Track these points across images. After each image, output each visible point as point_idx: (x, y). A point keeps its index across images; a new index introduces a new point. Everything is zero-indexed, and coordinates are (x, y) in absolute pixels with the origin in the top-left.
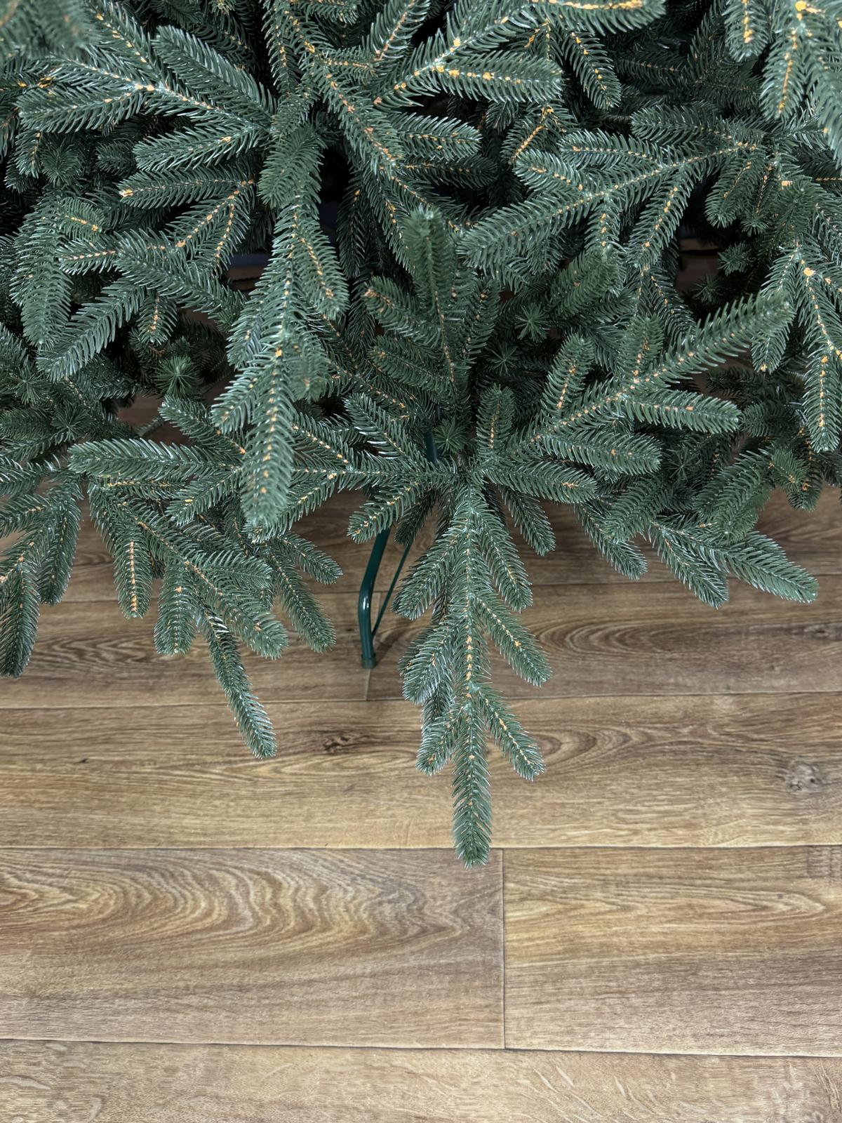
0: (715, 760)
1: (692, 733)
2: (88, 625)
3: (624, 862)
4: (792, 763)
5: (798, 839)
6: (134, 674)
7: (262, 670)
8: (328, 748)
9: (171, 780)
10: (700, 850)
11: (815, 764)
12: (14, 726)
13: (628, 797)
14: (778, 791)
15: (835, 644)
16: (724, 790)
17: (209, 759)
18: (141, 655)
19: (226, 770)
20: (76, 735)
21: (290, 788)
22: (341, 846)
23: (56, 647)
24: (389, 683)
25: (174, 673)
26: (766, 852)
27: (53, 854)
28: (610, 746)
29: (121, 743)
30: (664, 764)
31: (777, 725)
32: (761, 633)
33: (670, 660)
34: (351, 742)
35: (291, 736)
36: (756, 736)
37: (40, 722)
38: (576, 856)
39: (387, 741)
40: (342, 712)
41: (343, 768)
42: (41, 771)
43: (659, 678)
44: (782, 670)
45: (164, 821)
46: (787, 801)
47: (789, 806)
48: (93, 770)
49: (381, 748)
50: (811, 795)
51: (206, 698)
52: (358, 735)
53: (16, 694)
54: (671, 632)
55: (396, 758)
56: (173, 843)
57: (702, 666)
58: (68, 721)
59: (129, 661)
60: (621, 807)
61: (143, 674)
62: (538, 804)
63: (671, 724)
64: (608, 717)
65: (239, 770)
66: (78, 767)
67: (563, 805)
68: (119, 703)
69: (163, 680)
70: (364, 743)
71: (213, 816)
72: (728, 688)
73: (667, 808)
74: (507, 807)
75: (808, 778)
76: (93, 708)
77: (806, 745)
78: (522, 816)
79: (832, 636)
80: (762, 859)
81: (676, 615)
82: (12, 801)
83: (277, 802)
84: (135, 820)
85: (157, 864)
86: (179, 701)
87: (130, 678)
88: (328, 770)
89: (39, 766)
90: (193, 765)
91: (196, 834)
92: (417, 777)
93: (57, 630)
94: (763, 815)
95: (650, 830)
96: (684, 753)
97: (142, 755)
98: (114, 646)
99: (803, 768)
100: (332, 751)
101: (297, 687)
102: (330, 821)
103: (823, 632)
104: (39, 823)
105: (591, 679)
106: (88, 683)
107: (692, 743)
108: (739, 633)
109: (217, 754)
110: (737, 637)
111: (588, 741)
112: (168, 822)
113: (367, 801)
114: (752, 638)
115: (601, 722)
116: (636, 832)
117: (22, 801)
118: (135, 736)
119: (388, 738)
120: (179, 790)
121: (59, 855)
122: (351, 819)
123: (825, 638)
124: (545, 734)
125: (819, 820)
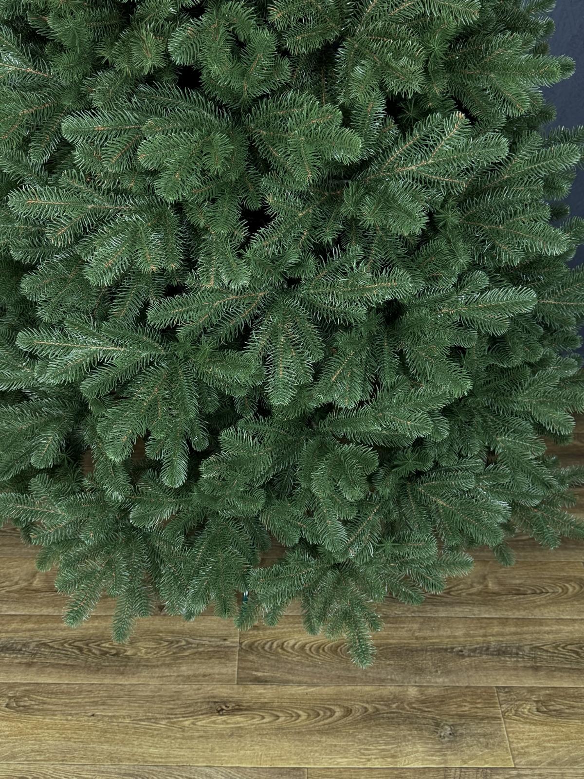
0: (407, 722)
1: (397, 707)
2: (82, 631)
3: (363, 775)
4: (442, 724)
5: (441, 764)
6: (111, 664)
7: (180, 663)
8: (219, 712)
9: (140, 727)
10: (397, 769)
11: (452, 725)
12: (52, 693)
13: (366, 741)
14: (434, 739)
15: (467, 659)
16: (410, 738)
17: (158, 716)
18: (114, 652)
19: (168, 722)
20: (87, 700)
21: (202, 733)
22: (229, 765)
23: (66, 645)
24: (248, 673)
25: (134, 664)
26: (427, 770)
27: (86, 767)
28: (358, 714)
29: (111, 705)
30: (384, 724)
31: (436, 704)
32: (433, 650)
33: (389, 665)
34: (230, 708)
35: (199, 704)
36: (426, 710)
37: (65, 691)
38: (341, 772)
39: (249, 709)
40: (224, 690)
41: (227, 723)
42: (71, 720)
43: (383, 676)
44: (441, 673)
45: (140, 750)
46: (438, 744)
47: (438, 747)
48: (99, 720)
49: (246, 712)
50: (449, 741)
51: (152, 680)
52: (234, 705)
53: (49, 674)
54: (390, 648)
55: (254, 718)
56: (146, 762)
57: (404, 669)
58: (81, 692)
59: (108, 655)
60: (363, 747)
61: (116, 664)
62: (324, 745)
63: (387, 701)
64: (358, 698)
65: (174, 723)
66: (91, 719)
67: (335, 746)
68: (106, 681)
69: (128, 668)
70: (237, 709)
71: (164, 748)
72: (416, 682)
73: (384, 747)
74: (309, 746)
75: (448, 732)
76: (93, 684)
77: (449, 715)
78: (316, 751)
79: (466, 654)
80: (424, 773)
81: (393, 638)
82: (59, 737)
83: (196, 741)
84: (125, 749)
85: (140, 773)
86: (138, 681)
87: (109, 666)
88: (220, 724)
89: (70, 718)
90: (151, 719)
91: (158, 757)
92: (265, 729)
93: (64, 633)
94: (427, 751)
95: (375, 759)
96: (393, 718)
97: (123, 713)
98: (98, 645)
99: (446, 727)
100: (221, 713)
101: (199, 675)
102: (223, 752)
103: (462, 651)
104: (75, 750)
105: (350, 675)
106: (88, 669)
107: (397, 713)
108: (423, 650)
109: (162, 714)
110: (422, 653)
111: (348, 711)
112: (142, 750)
113: (239, 741)
114: (429, 653)
115: (354, 701)
116: (369, 760)
117: (64, 738)
118: (118, 701)
119: (249, 706)
120: (145, 733)
121: (89, 768)
122: (233, 751)
123: (463, 655)
124: (327, 706)
125: (452, 754)
